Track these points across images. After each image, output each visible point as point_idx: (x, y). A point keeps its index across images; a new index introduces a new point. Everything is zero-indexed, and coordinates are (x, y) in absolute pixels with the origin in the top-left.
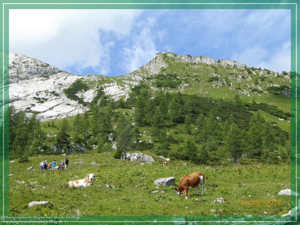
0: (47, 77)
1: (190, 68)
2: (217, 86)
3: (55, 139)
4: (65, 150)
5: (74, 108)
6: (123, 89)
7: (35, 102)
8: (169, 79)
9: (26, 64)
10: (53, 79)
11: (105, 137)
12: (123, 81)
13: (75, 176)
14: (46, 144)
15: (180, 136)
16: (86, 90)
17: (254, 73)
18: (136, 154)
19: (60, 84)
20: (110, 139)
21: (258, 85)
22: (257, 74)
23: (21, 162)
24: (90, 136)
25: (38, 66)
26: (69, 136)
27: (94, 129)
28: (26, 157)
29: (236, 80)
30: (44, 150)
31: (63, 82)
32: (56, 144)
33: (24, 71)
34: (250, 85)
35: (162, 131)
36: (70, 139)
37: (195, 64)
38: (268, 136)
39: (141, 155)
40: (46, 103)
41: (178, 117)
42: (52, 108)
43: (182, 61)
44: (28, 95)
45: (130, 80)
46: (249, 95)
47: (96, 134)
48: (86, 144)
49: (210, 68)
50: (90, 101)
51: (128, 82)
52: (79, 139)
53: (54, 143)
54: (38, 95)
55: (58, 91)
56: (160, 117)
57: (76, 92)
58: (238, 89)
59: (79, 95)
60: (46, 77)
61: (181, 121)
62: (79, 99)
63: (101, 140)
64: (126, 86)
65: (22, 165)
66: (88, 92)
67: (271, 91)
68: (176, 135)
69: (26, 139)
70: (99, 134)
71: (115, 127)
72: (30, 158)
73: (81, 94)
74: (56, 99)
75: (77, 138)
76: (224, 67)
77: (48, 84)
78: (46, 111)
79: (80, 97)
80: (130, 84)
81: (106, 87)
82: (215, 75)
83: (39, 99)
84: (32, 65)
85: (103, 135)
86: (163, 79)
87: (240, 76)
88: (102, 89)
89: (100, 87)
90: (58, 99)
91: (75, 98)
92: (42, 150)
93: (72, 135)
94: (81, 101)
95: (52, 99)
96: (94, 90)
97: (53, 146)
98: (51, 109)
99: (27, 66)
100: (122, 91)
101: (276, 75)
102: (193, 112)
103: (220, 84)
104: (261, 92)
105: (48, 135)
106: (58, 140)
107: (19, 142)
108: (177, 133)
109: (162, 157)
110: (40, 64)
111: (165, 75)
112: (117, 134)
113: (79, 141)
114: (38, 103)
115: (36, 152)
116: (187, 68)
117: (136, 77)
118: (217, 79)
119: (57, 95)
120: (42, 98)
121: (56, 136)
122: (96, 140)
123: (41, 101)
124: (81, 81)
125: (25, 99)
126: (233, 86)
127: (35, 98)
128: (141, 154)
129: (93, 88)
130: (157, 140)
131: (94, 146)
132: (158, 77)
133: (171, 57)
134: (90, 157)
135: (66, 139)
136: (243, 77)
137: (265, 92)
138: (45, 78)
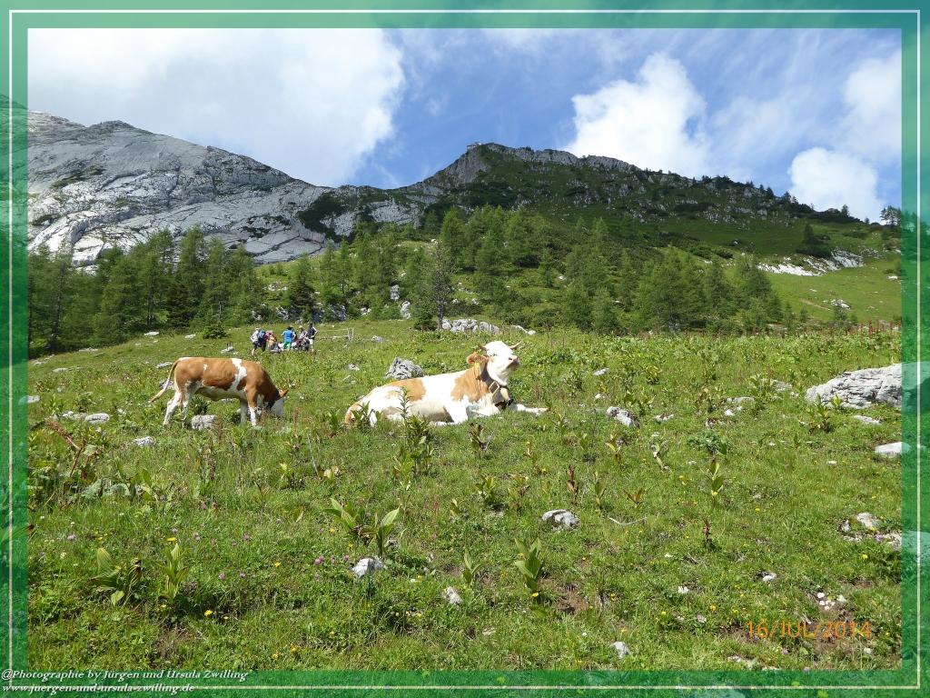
0: (268, 190)
1: (531, 171)
2: (582, 203)
3: (285, 295)
4: (305, 317)
5: (317, 247)
6: (407, 212)
7: (246, 235)
8: (493, 191)
9: (227, 167)
10: (278, 194)
11: (383, 292)
12: (407, 197)
13: (351, 366)
14: (267, 305)
15: (533, 290)
16: (339, 214)
17: (650, 179)
18: (462, 321)
19: (292, 203)
20: (395, 297)
21: (658, 202)
22: (655, 181)
23: (208, 337)
24: (354, 290)
25: (250, 169)
26: (313, 291)
27: (362, 278)
28: (219, 326)
29: (617, 193)
30: (262, 317)
31: (297, 200)
32: (287, 305)
33: (224, 179)
34: (644, 201)
35: (498, 280)
36: (316, 295)
37: (541, 163)
38: (716, 287)
39: (473, 323)
40: (266, 239)
41: (524, 254)
42: (278, 245)
43: (515, 160)
44: (233, 223)
45: (420, 194)
46: (642, 221)
47: (366, 286)
48: (347, 305)
49: (568, 171)
50: (348, 234)
51: (417, 198)
52: (333, 295)
53: (283, 303)
54: (250, 223)
55: (287, 216)
56: (493, 253)
57: (322, 218)
58: (623, 208)
59: (327, 222)
60: (266, 190)
61: (530, 262)
62: (326, 229)
63: (377, 298)
64: (412, 206)
65: (212, 343)
66: (342, 216)
67: (684, 213)
68: (523, 289)
69: (226, 294)
70: (371, 287)
71: (402, 274)
72: (229, 331)
73: (330, 220)
74: (285, 229)
75: (329, 293)
76: (594, 169)
77: (269, 203)
78: (267, 252)
79: (328, 226)
80: (419, 203)
81: (375, 208)
82: (578, 184)
83: (253, 230)
84: (240, 167)
85: (379, 290)
86: (482, 192)
87: (626, 186)
88: (369, 211)
89: (364, 207)
90: (289, 229)
91: (321, 229)
92: (259, 318)
93: (319, 289)
94: (330, 233)
95: (279, 229)
96: (353, 214)
97: (280, 310)
98: (275, 248)
99: (230, 171)
100: (405, 216)
101: (691, 184)
102: (550, 246)
103: (587, 200)
104: (663, 214)
105: (271, 288)
106: (291, 298)
107: (213, 302)
108: (524, 285)
109: (520, 327)
110: (254, 166)
111: (487, 184)
112: (409, 286)
113: (333, 301)
114: (252, 237)
115: (245, 320)
116: (526, 172)
117: (431, 188)
118: (582, 191)
119: (286, 223)
120: (260, 229)
121: (286, 288)
122: (367, 298)
123: (257, 234)
124: (329, 197)
125: (226, 231)
126: (611, 203)
127: (245, 228)
128: (474, 321)
129: (352, 210)
130: (487, 297)
131: (363, 309)
132: (474, 187)
133: (494, 152)
134: (363, 327)
135: (306, 296)
136: (630, 187)
137: (672, 214)
138: (264, 192)
